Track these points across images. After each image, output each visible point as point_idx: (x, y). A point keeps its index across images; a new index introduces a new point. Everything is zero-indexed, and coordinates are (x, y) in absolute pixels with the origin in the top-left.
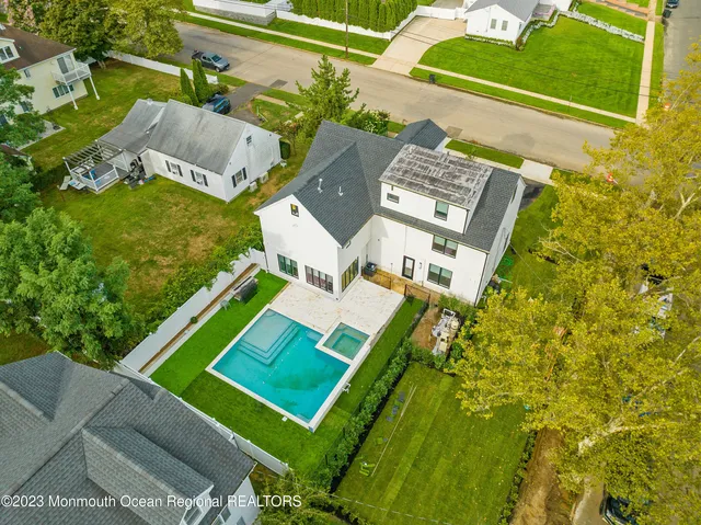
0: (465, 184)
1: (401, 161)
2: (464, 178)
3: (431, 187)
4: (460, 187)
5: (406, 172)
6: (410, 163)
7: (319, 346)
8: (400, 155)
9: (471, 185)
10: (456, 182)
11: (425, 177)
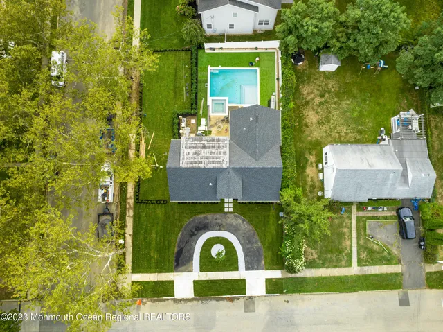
0: (189, 150)
1: (225, 153)
2: (191, 155)
3: (203, 142)
4: (190, 147)
5: (219, 147)
6: (220, 153)
7: (227, 98)
8: (227, 156)
9: (186, 151)
10: (193, 150)
11: (209, 147)
